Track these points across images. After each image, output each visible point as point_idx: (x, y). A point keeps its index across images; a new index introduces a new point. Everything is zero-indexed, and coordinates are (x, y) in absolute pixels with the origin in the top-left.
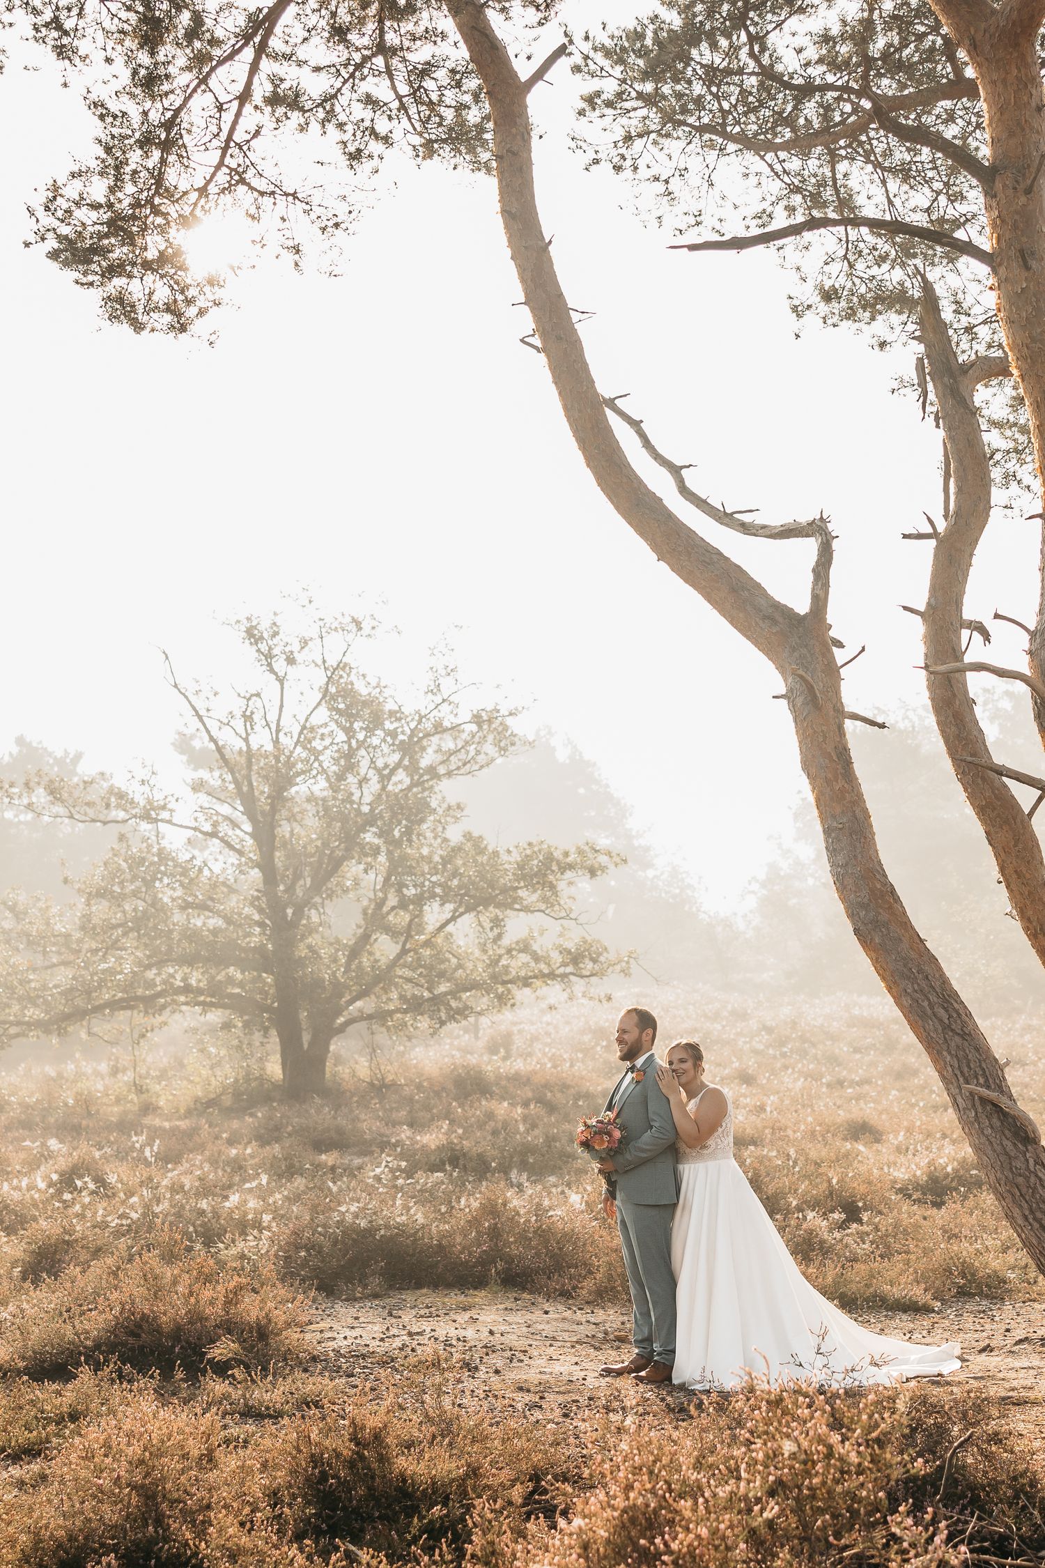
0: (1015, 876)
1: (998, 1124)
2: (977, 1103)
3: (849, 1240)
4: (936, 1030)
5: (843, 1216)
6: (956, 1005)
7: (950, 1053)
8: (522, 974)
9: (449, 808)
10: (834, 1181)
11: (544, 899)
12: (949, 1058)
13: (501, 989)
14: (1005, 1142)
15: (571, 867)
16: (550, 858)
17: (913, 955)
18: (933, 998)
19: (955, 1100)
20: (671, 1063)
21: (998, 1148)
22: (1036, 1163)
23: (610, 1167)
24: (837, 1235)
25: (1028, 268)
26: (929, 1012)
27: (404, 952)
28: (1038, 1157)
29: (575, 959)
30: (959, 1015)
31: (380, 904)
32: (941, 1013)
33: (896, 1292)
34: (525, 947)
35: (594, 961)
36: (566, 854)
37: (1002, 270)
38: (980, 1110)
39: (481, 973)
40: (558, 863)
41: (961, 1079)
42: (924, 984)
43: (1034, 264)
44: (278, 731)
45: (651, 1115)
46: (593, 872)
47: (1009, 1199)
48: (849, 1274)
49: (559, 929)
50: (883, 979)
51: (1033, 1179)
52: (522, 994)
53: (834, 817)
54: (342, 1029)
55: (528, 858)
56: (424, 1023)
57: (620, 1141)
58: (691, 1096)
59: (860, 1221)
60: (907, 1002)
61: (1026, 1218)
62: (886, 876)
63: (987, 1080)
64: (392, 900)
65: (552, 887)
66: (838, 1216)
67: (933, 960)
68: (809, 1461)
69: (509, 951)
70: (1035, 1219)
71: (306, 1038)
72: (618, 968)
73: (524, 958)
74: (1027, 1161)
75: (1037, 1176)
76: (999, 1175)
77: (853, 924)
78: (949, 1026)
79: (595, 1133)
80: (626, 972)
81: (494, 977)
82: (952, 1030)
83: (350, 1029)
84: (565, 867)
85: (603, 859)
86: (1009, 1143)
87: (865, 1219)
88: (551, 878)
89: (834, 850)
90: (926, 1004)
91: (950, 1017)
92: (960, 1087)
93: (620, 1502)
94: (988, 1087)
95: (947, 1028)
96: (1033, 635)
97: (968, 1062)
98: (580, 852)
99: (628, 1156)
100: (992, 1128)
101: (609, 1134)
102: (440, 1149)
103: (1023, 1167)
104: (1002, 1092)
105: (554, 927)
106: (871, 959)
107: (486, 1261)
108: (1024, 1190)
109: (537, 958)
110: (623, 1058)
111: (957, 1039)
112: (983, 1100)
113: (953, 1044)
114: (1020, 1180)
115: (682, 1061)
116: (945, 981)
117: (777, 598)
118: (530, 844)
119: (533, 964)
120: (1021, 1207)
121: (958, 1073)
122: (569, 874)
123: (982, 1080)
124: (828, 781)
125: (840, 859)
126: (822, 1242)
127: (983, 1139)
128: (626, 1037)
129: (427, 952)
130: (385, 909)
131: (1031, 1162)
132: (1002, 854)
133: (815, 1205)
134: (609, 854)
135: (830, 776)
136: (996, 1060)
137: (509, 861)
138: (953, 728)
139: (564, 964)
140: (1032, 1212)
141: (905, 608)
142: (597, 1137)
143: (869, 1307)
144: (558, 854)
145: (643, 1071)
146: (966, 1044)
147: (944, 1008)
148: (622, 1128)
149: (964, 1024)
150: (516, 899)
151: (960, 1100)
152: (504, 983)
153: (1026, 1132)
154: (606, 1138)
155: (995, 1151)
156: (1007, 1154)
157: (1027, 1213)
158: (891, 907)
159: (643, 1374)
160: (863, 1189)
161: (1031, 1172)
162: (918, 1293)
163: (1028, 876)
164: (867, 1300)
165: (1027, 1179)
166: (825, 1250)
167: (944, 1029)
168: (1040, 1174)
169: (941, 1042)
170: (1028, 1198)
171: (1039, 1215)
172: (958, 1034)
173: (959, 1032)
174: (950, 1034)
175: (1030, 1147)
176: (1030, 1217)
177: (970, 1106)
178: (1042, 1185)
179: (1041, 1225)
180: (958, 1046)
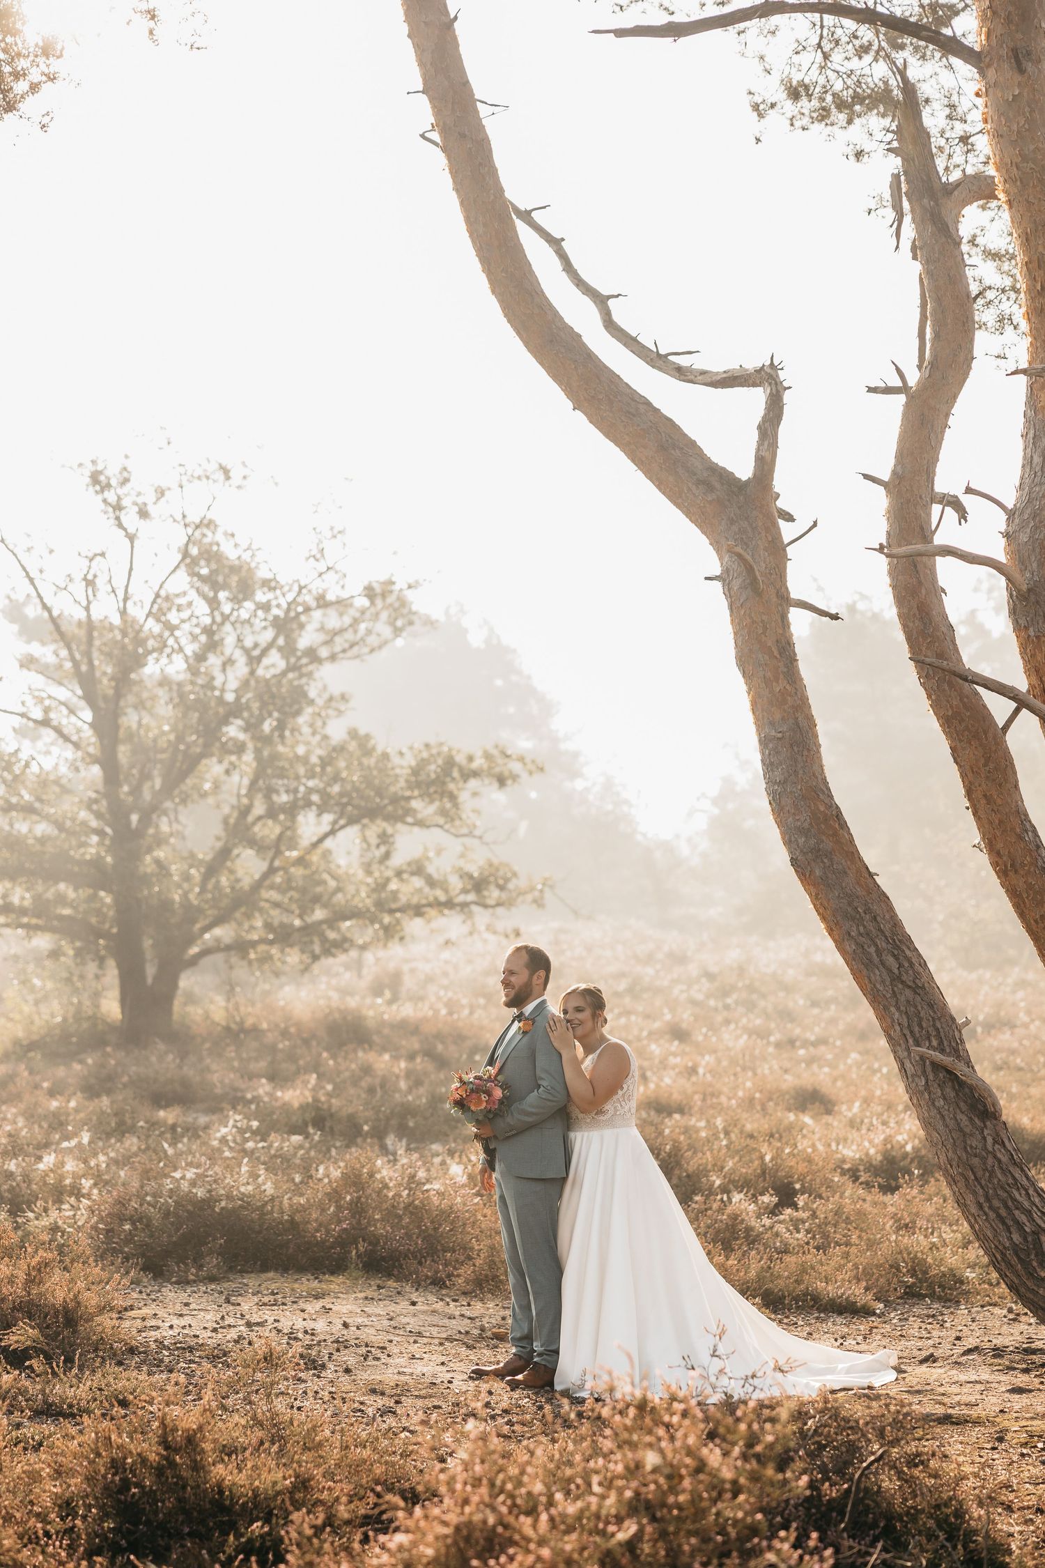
0: (983, 801)
1: (952, 1094)
2: (929, 1069)
3: (781, 1228)
4: (883, 982)
5: (775, 1199)
6: (908, 952)
7: (898, 1009)
8: (415, 900)
9: (331, 699)
10: (768, 1158)
11: (443, 812)
12: (897, 1015)
13: (387, 919)
14: (960, 1116)
15: (475, 774)
16: (450, 763)
17: (860, 891)
18: (882, 944)
19: (903, 1064)
20: (565, 1012)
21: (951, 1123)
22: (995, 1142)
23: (487, 1132)
24: (767, 1221)
25: (1021, 71)
26: (876, 960)
27: (272, 871)
28: (998, 1135)
29: (478, 885)
30: (911, 965)
31: (245, 812)
32: (891, 961)
33: (831, 1291)
34: (418, 869)
35: (502, 888)
36: (471, 759)
37: (991, 73)
38: (931, 1077)
39: (363, 899)
40: (461, 769)
41: (911, 1041)
42: (871, 926)
43: (1030, 67)
44: (126, 599)
45: (538, 1072)
46: (501, 781)
47: (962, 1184)
48: (777, 1268)
49: (459, 849)
50: (823, 918)
51: (990, 1161)
52: (414, 926)
53: (772, 724)
54: (193, 962)
55: (423, 764)
56: (294, 957)
57: (501, 1102)
58: (588, 1050)
59: (795, 1206)
60: (850, 947)
61: (980, 1206)
62: (831, 797)
63: (941, 1043)
64: (259, 809)
65: (453, 797)
66: (768, 1199)
67: (884, 898)
68: (674, 1477)
69: (399, 874)
70: (991, 1207)
71: (150, 971)
72: (529, 897)
73: (417, 882)
74: (984, 1138)
75: (995, 1157)
76: (950, 1154)
77: (791, 852)
78: (899, 978)
79: (472, 1091)
80: (539, 903)
81: (380, 904)
82: (903, 982)
83: (206, 961)
84: (468, 774)
85: (516, 767)
86: (964, 1118)
87: (801, 1204)
88: (451, 786)
89: (772, 764)
90: (872, 950)
91: (901, 966)
92: (908, 1049)
93: (453, 1518)
94: (942, 1051)
95: (896, 979)
96: (1011, 514)
97: (921, 1019)
98: (488, 756)
99: (509, 1120)
100: (945, 1099)
101: (489, 1093)
102: (304, 1108)
103: (980, 1146)
104: (959, 1057)
105: (454, 846)
106: (810, 895)
107: (346, 1241)
108: (980, 1174)
109: (431, 882)
110: (509, 1004)
111: (908, 992)
112: (936, 1066)
113: (902, 999)
114: (976, 1161)
115: (579, 1010)
116: (896, 924)
117: (715, 459)
118: (427, 746)
119: (427, 890)
120: (975, 1193)
121: (907, 1032)
122: (473, 783)
123: (935, 1043)
124: (767, 682)
125: (778, 775)
126: (749, 1229)
127: (934, 1112)
128: (513, 979)
129: (297, 872)
130: (250, 819)
131: (990, 1140)
132: (970, 775)
133: (744, 1185)
134: (521, 759)
135: (769, 674)
136: (953, 1019)
137: (403, 765)
138: (917, 623)
139: (465, 891)
140: (988, 1199)
141: (866, 477)
142: (474, 1096)
143: (798, 1307)
144: (460, 759)
145: (532, 1019)
146: (918, 999)
147: (894, 956)
148: (504, 1087)
149: (917, 975)
150: (409, 811)
151: (908, 1065)
152: (391, 912)
153: (985, 1106)
154: (484, 1097)
155: (947, 1126)
156: (961, 1130)
157: (982, 1200)
158: (835, 834)
159: (520, 1377)
160: (802, 1168)
161: (988, 1152)
162: (858, 1293)
163: (999, 802)
164: (796, 1299)
165: (984, 1160)
166: (752, 1239)
167: (892, 980)
168: (999, 1155)
169: (888, 995)
170: (983, 1182)
171: (996, 1203)
172: (909, 987)
173: (910, 984)
174: (900, 986)
175: (988, 1123)
176: (986, 1206)
177: (919, 1073)
178: (1001, 1168)
179: (999, 1216)
180: (908, 1001)
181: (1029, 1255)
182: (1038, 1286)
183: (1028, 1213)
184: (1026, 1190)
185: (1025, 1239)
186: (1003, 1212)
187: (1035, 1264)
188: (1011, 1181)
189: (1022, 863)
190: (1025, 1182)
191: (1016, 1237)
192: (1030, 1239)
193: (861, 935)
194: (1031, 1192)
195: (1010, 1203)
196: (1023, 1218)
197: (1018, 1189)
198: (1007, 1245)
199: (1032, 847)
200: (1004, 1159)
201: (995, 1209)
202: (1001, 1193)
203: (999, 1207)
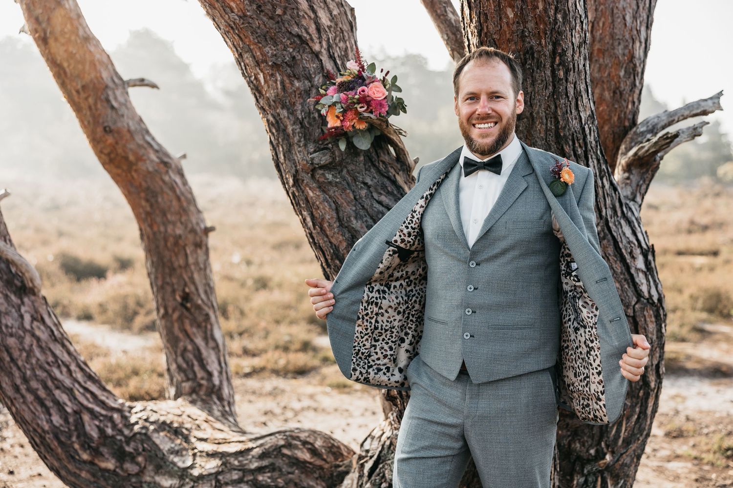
22: (34, 319)
28: (37, 311)
51: (28, 340)
61: (17, 389)
70: (28, 390)
74: (22, 317)
75: (33, 335)
103: (16, 324)
108: (16, 354)
131: (27, 318)
140: (25, 380)
153: (22, 282)
157: (18, 381)
161: (25, 331)
165: (21, 339)
168: (38, 333)
170: (20, 363)
171: (34, 384)
175: (26, 300)
176: (23, 388)
178: (40, 347)
179: (38, 398)
181: (70, 437)
182: (80, 470)
183: (70, 392)
184: (68, 367)
185: (66, 420)
186: (42, 393)
187: (77, 446)
188: (51, 359)
189: (63, 33)
190: (66, 358)
191: (56, 419)
192: (71, 420)
194: (73, 367)
195: (50, 383)
196: (64, 398)
197: (59, 367)
198: (47, 428)
199: (73, 15)
200: (43, 335)
201: (33, 392)
202: (39, 372)
203: (37, 389)
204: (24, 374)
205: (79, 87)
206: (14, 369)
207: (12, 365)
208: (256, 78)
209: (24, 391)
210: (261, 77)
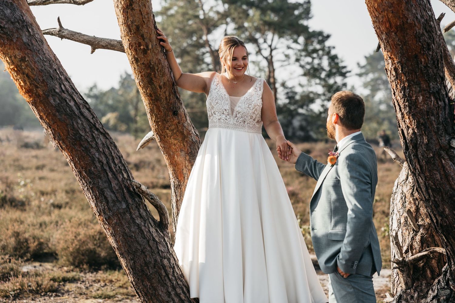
2: (127, 195)
7: (98, 150)
26: (77, 112)
38: (130, 201)
41: (110, 175)
61: (169, 295)
74: (166, 244)
78: (95, 125)
82: (97, 129)
86: (154, 230)
97: (113, 159)
103: (166, 250)
108: (168, 270)
111: (101, 137)
113: (99, 142)
121: (107, 169)
140: (174, 288)
156: (154, 240)
157: (170, 289)
165: (169, 260)
167: (91, 128)
169: (89, 140)
170: (170, 276)
171: (179, 291)
172: (102, 133)
173: (102, 130)
174: (96, 132)
175: (165, 233)
176: (173, 293)
177: (120, 199)
180: (103, 144)
193: (63, 91)
201: (178, 295)
202: (179, 283)
203: (180, 294)
204: (173, 283)
205: (162, 83)
206: (168, 281)
207: (166, 278)
208: (417, 99)
209: (173, 296)
210: (421, 98)
